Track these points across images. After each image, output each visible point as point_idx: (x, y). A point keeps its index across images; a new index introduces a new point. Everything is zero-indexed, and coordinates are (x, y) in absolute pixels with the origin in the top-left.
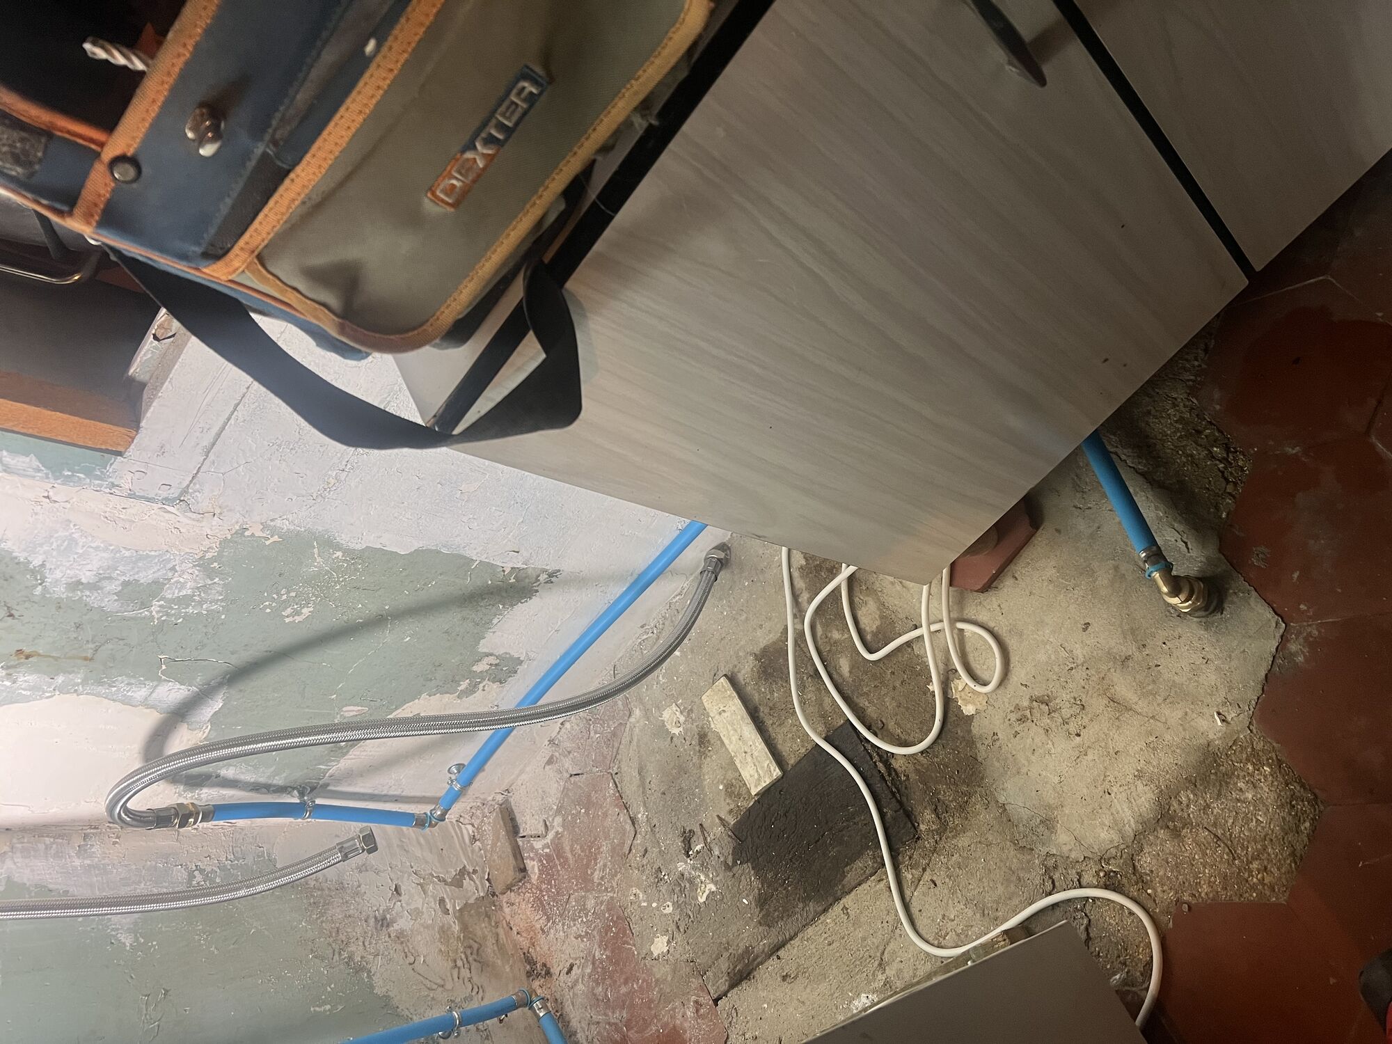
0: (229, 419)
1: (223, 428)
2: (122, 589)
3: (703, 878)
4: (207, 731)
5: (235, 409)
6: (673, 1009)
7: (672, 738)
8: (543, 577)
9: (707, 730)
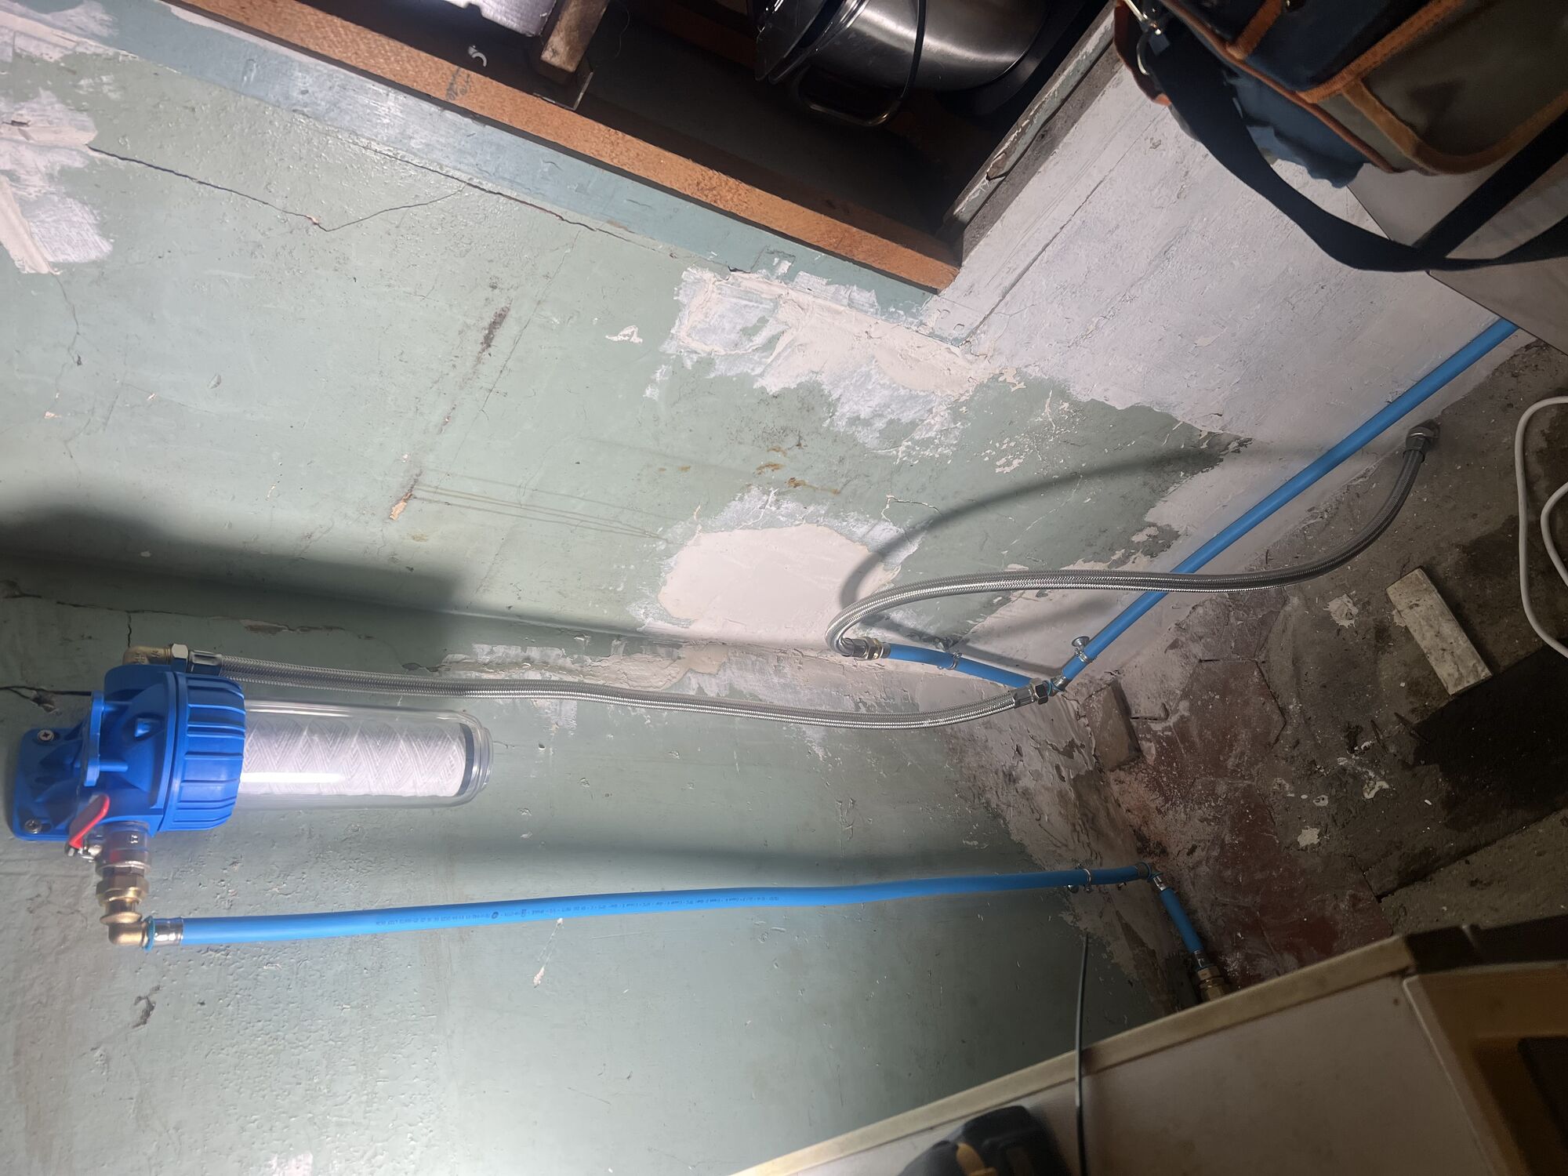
0: (1034, 260)
1: (1027, 269)
2: (886, 428)
3: (1371, 774)
4: (897, 573)
5: (1044, 250)
6: (1323, 901)
7: (1339, 630)
8: (1235, 444)
9: (1387, 624)
